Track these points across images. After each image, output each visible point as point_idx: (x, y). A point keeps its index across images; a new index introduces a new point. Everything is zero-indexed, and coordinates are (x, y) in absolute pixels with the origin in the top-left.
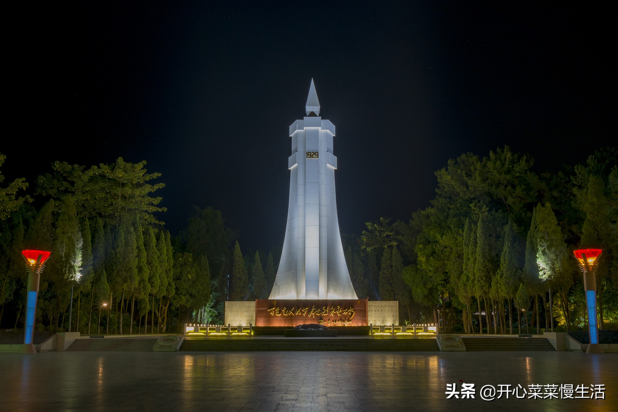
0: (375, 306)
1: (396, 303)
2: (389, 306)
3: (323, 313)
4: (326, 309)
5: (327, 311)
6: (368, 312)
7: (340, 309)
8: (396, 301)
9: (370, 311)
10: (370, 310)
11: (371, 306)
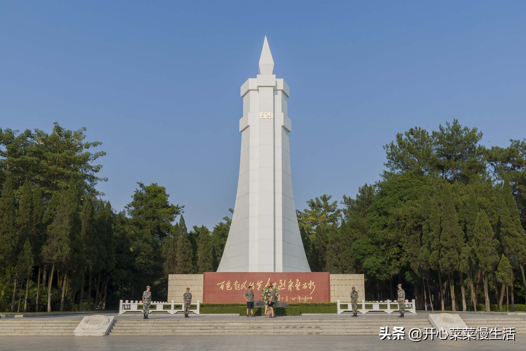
0: (338, 280)
1: (361, 276)
2: (354, 280)
3: (279, 287)
4: (283, 283)
5: (284, 285)
6: (331, 286)
7: (298, 282)
8: (361, 275)
9: (333, 286)
10: (333, 284)
11: (334, 280)
